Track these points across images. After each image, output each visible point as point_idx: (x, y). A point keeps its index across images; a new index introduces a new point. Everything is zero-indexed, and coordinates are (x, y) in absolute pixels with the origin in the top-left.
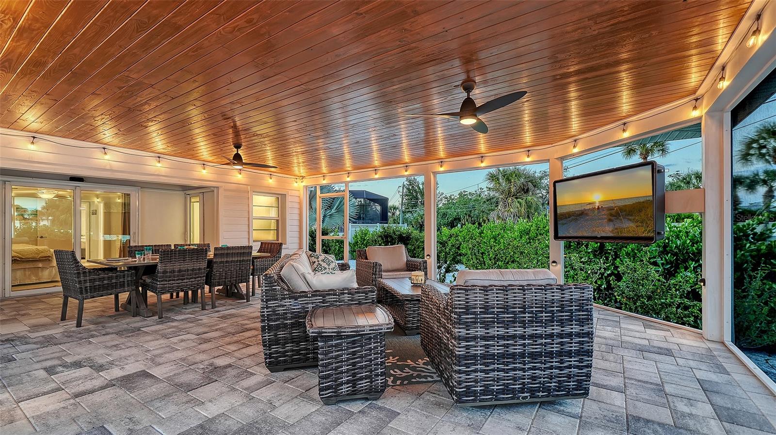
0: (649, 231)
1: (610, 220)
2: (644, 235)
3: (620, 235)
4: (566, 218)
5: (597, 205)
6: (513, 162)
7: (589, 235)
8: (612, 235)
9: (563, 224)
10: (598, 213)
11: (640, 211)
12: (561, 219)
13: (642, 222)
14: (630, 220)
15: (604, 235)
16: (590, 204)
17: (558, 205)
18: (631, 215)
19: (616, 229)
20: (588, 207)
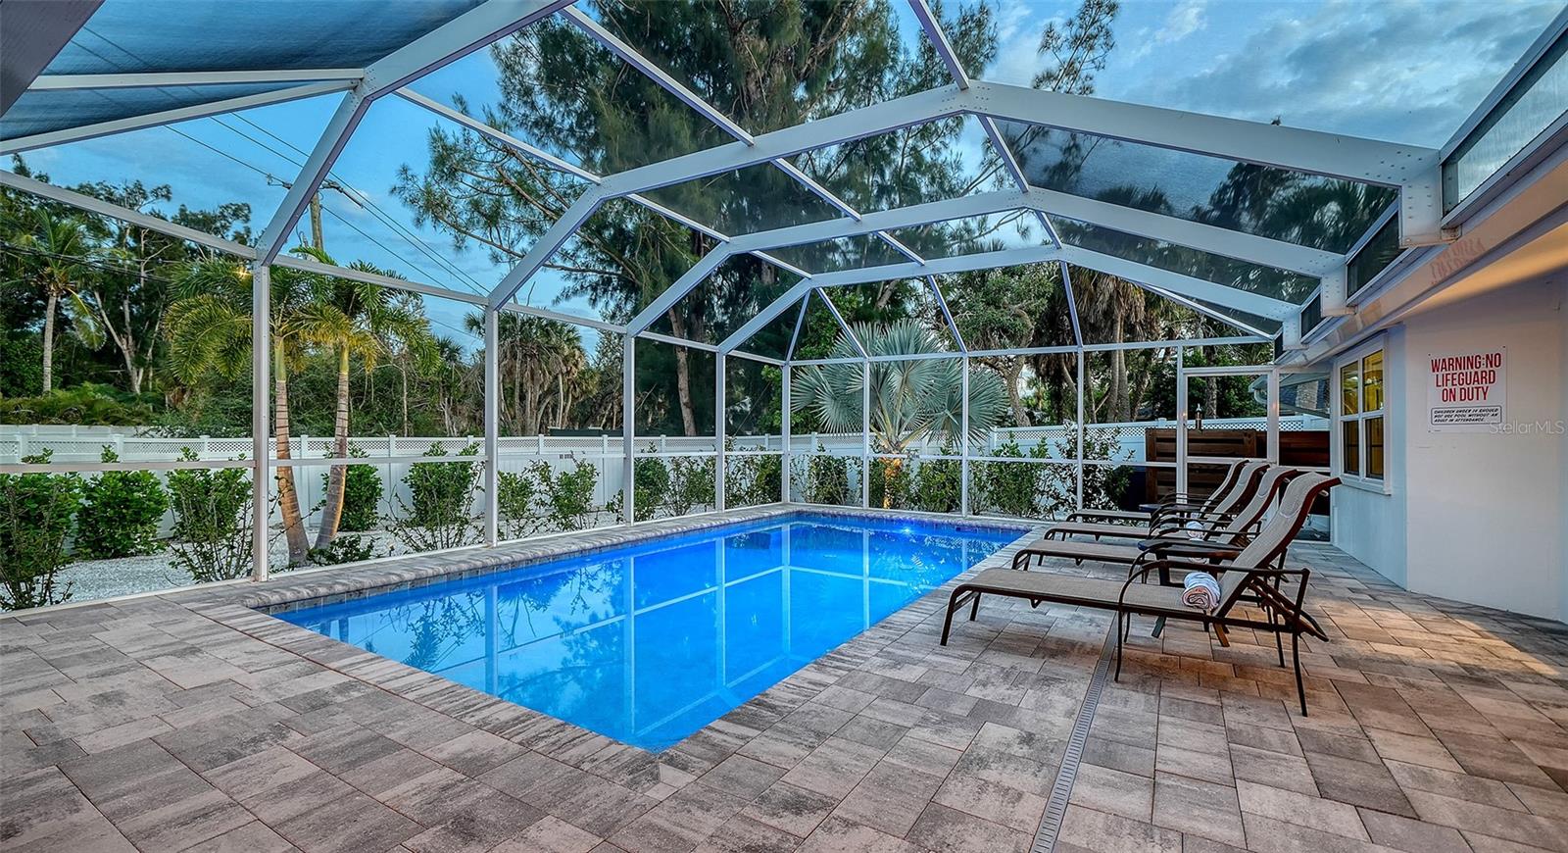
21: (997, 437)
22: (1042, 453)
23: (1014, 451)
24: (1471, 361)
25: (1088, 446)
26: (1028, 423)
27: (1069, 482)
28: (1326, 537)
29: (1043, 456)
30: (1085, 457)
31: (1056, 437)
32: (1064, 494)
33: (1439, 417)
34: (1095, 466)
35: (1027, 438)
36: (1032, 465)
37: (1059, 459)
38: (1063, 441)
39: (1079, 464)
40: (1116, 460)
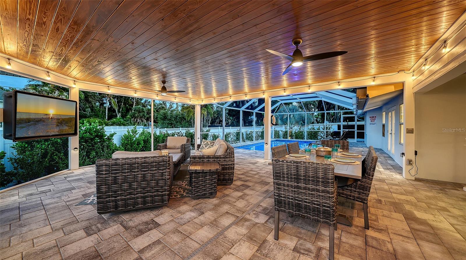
5: (51, 116)
16: (46, 115)
20: (45, 117)
21: (310, 126)
22: (319, 129)
23: (313, 129)
24: (373, 117)
25: (327, 128)
26: (316, 123)
27: (323, 134)
28: (364, 142)
29: (319, 130)
30: (326, 130)
31: (321, 126)
32: (323, 136)
33: (370, 124)
34: (328, 131)
35: (316, 126)
36: (317, 131)
37: (321, 130)
38: (323, 127)
39: (325, 131)
40: (332, 130)
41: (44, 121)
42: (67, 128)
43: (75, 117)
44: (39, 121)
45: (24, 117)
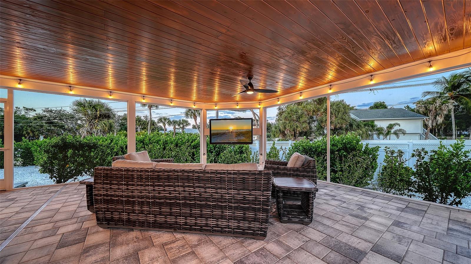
0: (250, 140)
1: (236, 137)
2: (248, 142)
3: (240, 142)
4: (216, 135)
5: (231, 130)
6: (188, 107)
7: (227, 142)
8: (237, 142)
9: (214, 138)
10: (231, 134)
11: (247, 134)
12: (213, 135)
13: (248, 138)
14: (244, 137)
15: (234, 142)
16: (228, 130)
17: (212, 129)
18: (244, 135)
19: (239, 140)
20: (227, 131)
41: (226, 134)
42: (244, 138)
43: (251, 130)
44: (223, 134)
45: (215, 132)
